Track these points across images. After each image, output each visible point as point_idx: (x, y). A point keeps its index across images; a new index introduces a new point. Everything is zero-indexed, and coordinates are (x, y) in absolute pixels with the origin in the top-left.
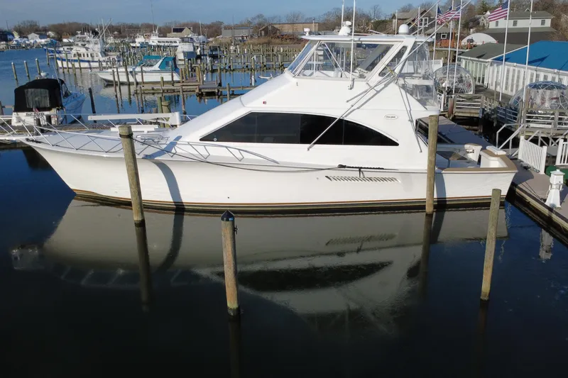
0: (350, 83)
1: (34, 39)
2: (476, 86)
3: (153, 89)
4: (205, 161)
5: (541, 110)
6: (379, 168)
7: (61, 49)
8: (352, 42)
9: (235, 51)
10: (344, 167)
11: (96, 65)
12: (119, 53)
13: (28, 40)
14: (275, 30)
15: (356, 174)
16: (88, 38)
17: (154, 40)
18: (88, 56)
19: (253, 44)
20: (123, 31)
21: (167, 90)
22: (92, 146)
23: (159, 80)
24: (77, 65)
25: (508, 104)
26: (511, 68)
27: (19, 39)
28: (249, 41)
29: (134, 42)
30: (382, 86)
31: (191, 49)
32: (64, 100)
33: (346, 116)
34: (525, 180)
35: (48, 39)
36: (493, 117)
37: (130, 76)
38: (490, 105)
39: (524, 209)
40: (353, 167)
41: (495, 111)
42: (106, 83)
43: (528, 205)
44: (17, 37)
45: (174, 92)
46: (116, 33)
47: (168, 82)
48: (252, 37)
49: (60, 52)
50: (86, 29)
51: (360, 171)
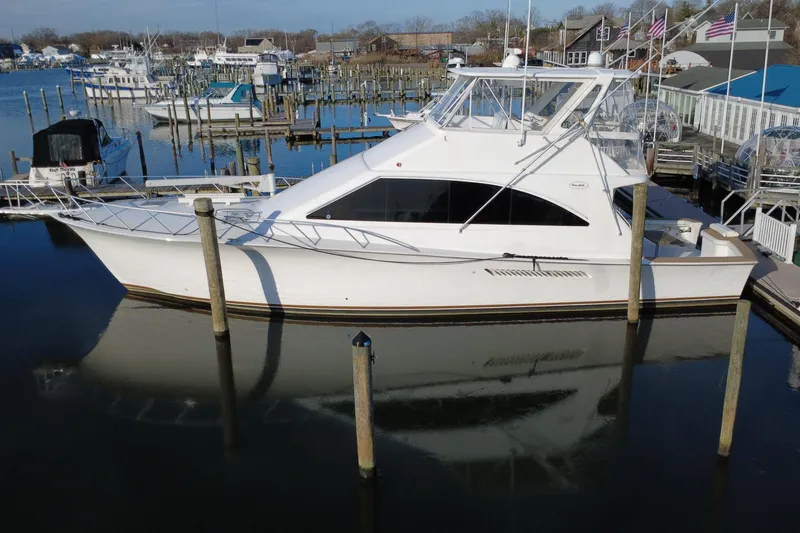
0: (521, 137)
1: (51, 54)
2: (684, 128)
3: (224, 131)
4: (315, 249)
5: (782, 168)
6: (561, 258)
7: (91, 70)
8: (525, 80)
9: (335, 73)
10: (512, 256)
11: (142, 94)
12: (172, 77)
13: (43, 57)
14: (391, 43)
15: (529, 266)
16: (129, 56)
17: (221, 57)
18: (129, 81)
19: (361, 63)
20: (177, 44)
21: (245, 132)
22: (153, 225)
23: (233, 117)
24: (114, 94)
25: (734, 158)
26: (734, 105)
27: (30, 55)
28: (354, 58)
29: (193, 59)
30: (566, 140)
31: (274, 71)
32: (102, 151)
33: (514, 184)
34: (766, 273)
35: (71, 55)
36: (711, 175)
37: (192, 113)
38: (707, 159)
39: (768, 316)
40: (524, 257)
41: (715, 167)
42: (157, 122)
43: (772, 310)
44: (27, 52)
45: (254, 135)
46: (166, 45)
47: (244, 121)
48: (358, 52)
49: (89, 75)
50: (125, 41)
51: (534, 262)
